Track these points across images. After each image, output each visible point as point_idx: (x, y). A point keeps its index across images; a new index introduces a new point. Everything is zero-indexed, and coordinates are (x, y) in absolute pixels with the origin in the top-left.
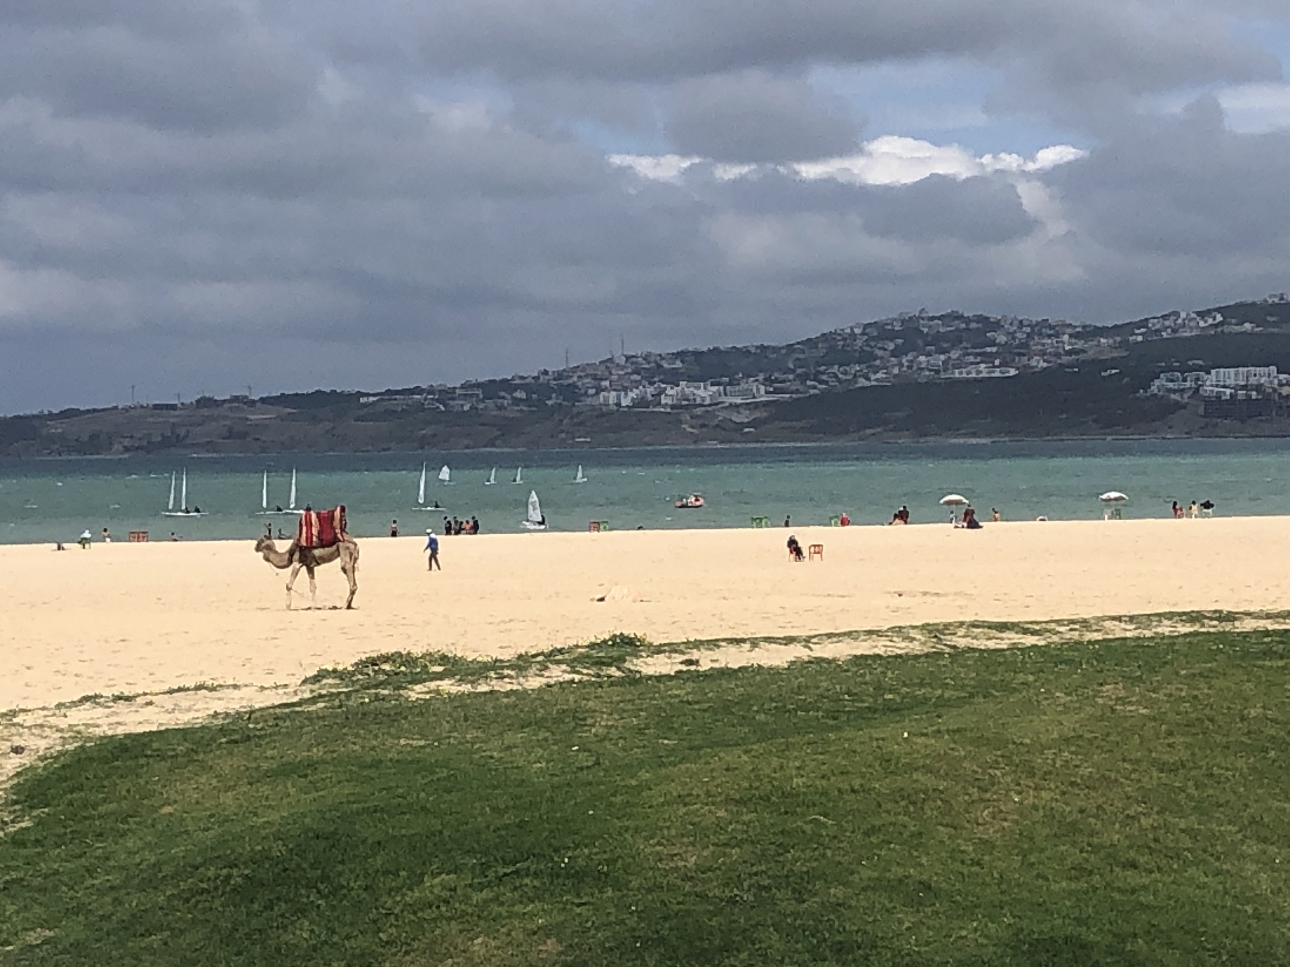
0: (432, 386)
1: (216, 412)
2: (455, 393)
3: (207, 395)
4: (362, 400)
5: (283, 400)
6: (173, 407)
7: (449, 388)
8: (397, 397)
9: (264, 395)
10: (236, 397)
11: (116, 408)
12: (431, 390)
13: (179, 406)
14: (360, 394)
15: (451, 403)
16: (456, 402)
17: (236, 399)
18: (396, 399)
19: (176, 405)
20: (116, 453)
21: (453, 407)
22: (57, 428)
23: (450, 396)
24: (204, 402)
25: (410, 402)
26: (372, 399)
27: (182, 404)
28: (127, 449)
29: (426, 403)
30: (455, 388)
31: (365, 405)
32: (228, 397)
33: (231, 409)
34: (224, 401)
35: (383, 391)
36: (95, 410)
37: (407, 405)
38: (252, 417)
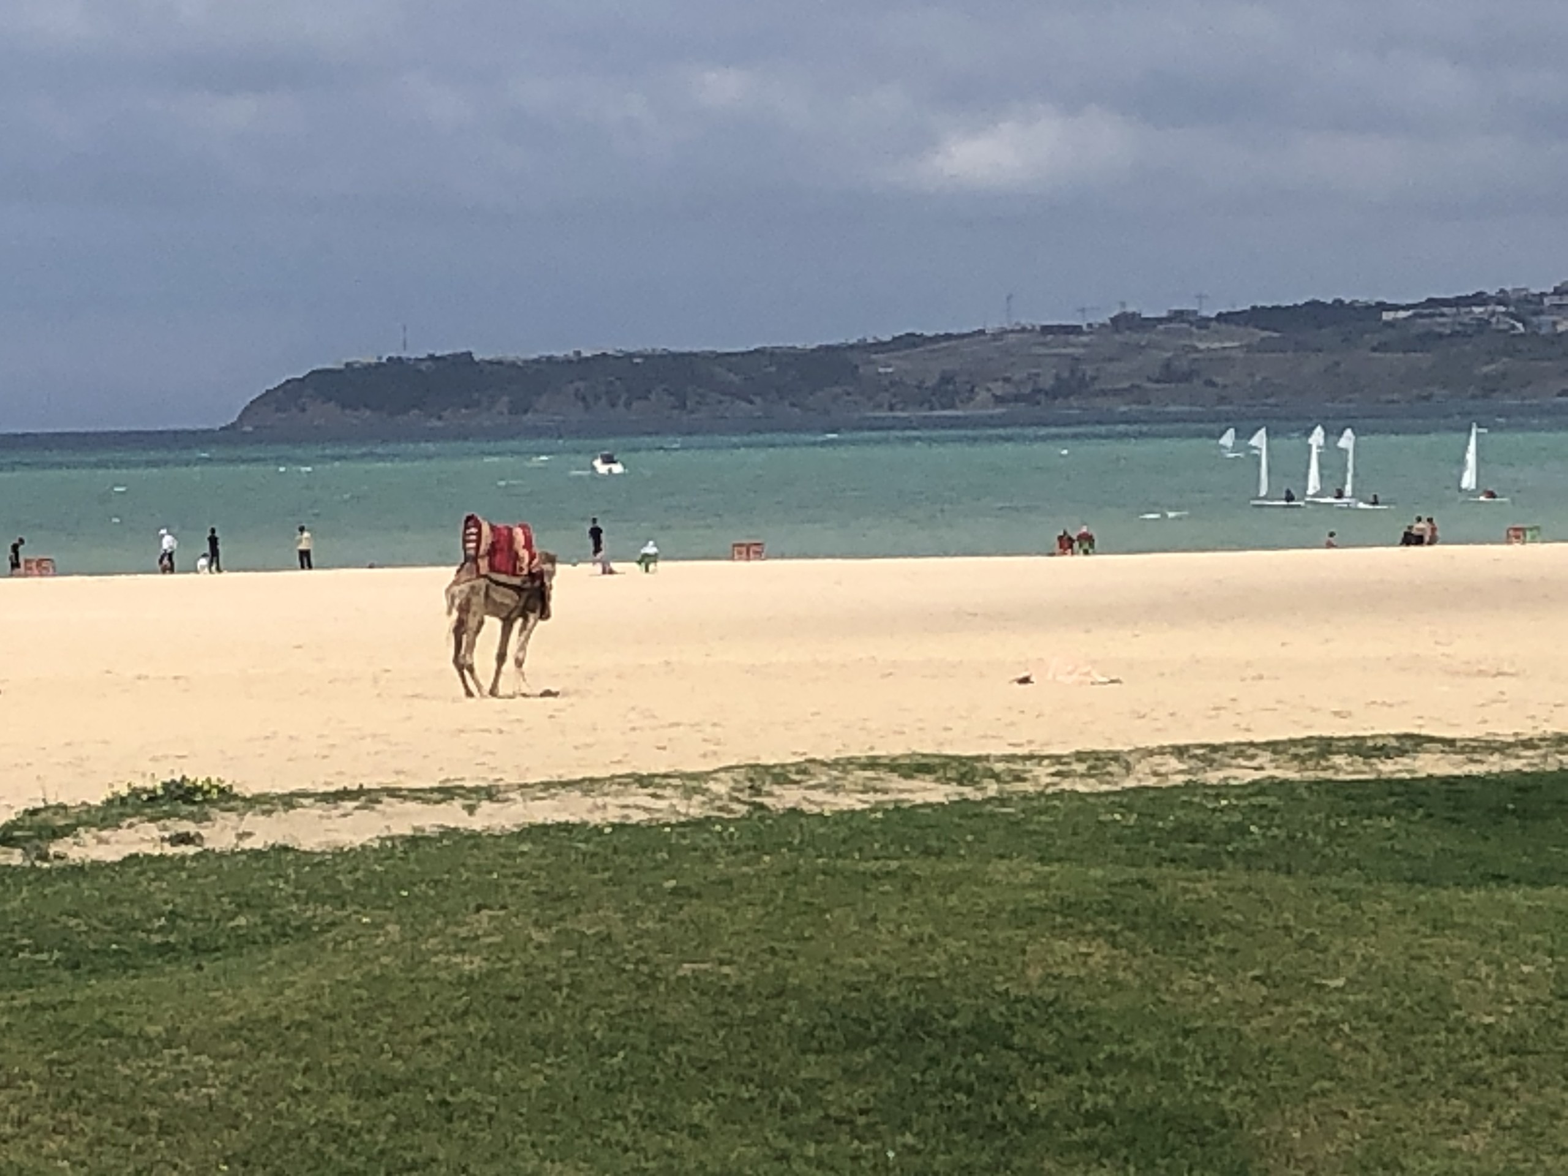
0: (1502, 291)
1: (1143, 338)
2: (1542, 302)
3: (1130, 309)
4: (1387, 316)
5: (1257, 316)
6: (1076, 330)
7: (1534, 295)
8: (1445, 310)
9: (1224, 310)
10: (1176, 312)
11: (982, 332)
12: (1502, 299)
13: (1085, 328)
14: (1382, 307)
15: (1535, 320)
16: (1543, 318)
17: (1178, 316)
18: (1442, 315)
19: (1080, 327)
20: (981, 406)
21: (1539, 326)
22: (887, 367)
23: (1532, 307)
24: (1126, 322)
25: (1466, 319)
26: (1402, 314)
27: (1090, 325)
28: (999, 400)
29: (1494, 320)
30: (1543, 295)
31: (1390, 324)
32: (1164, 314)
33: (1167, 332)
34: (1160, 320)
35: (1423, 300)
36: (948, 337)
37: (1460, 324)
38: (1202, 346)
